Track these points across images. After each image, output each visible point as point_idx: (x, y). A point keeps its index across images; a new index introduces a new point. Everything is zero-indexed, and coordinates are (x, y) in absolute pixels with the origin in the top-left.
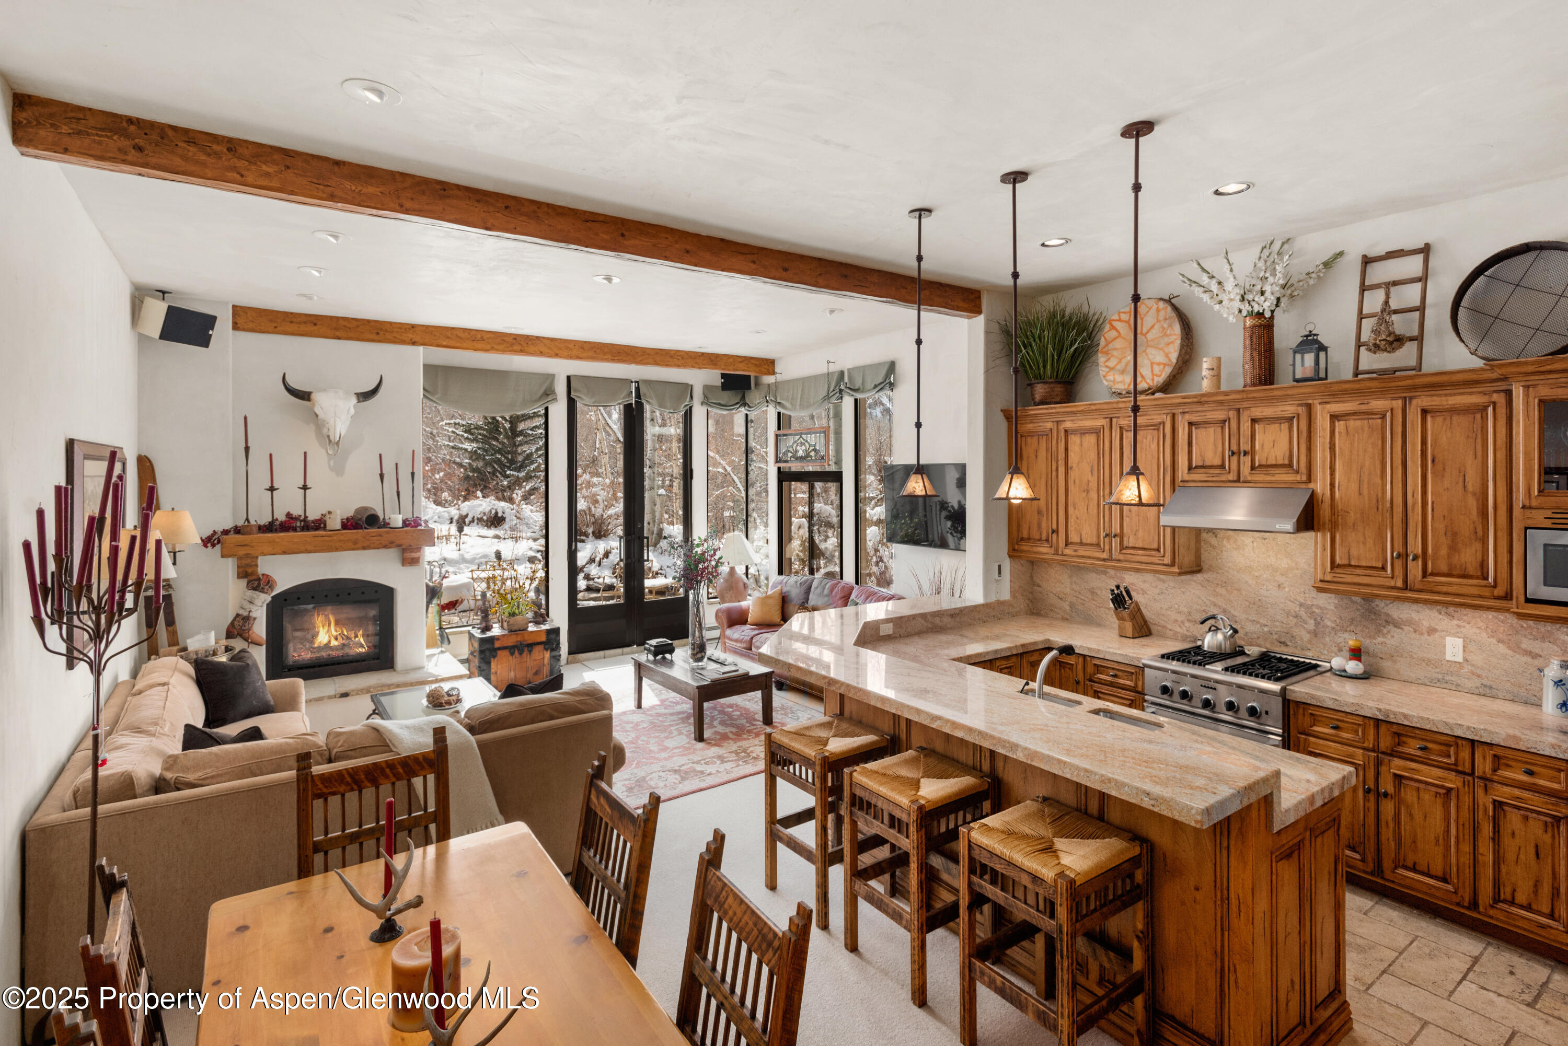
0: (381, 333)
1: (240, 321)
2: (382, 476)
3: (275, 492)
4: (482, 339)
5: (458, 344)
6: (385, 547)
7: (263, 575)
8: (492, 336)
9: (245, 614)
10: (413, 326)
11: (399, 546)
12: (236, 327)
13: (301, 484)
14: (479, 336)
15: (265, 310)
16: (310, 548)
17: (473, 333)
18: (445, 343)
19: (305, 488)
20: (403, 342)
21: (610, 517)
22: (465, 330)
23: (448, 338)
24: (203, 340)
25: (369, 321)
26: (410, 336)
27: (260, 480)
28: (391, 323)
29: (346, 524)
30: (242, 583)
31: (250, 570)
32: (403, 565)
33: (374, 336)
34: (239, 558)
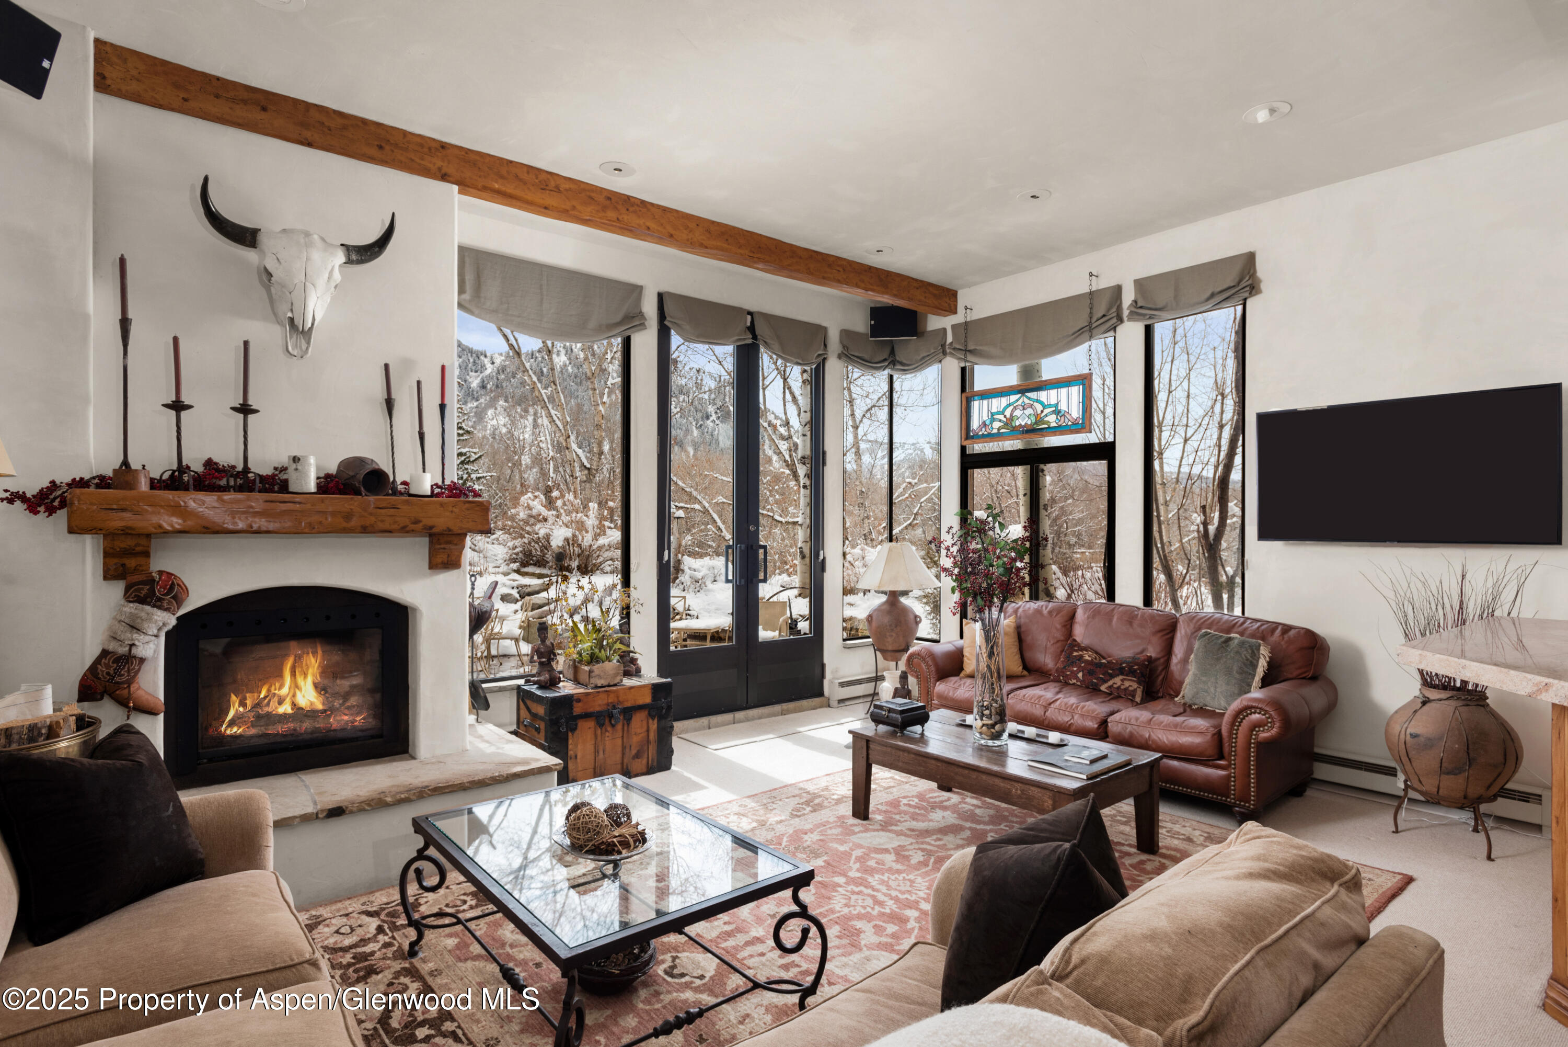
0: (387, 148)
1: (112, 73)
2: (389, 404)
3: (184, 414)
4: (557, 189)
5: (518, 193)
7: (161, 573)
8: (572, 186)
9: (123, 650)
10: (443, 146)
12: (105, 86)
14: (552, 184)
17: (543, 176)
18: (497, 186)
19: (245, 410)
20: (425, 172)
21: (600, 548)
22: (530, 169)
23: (502, 177)
24: (33, 84)
25: (365, 122)
28: (405, 133)
29: (328, 485)
30: (117, 589)
31: (131, 563)
32: (432, 566)
33: (373, 152)
34: (109, 535)
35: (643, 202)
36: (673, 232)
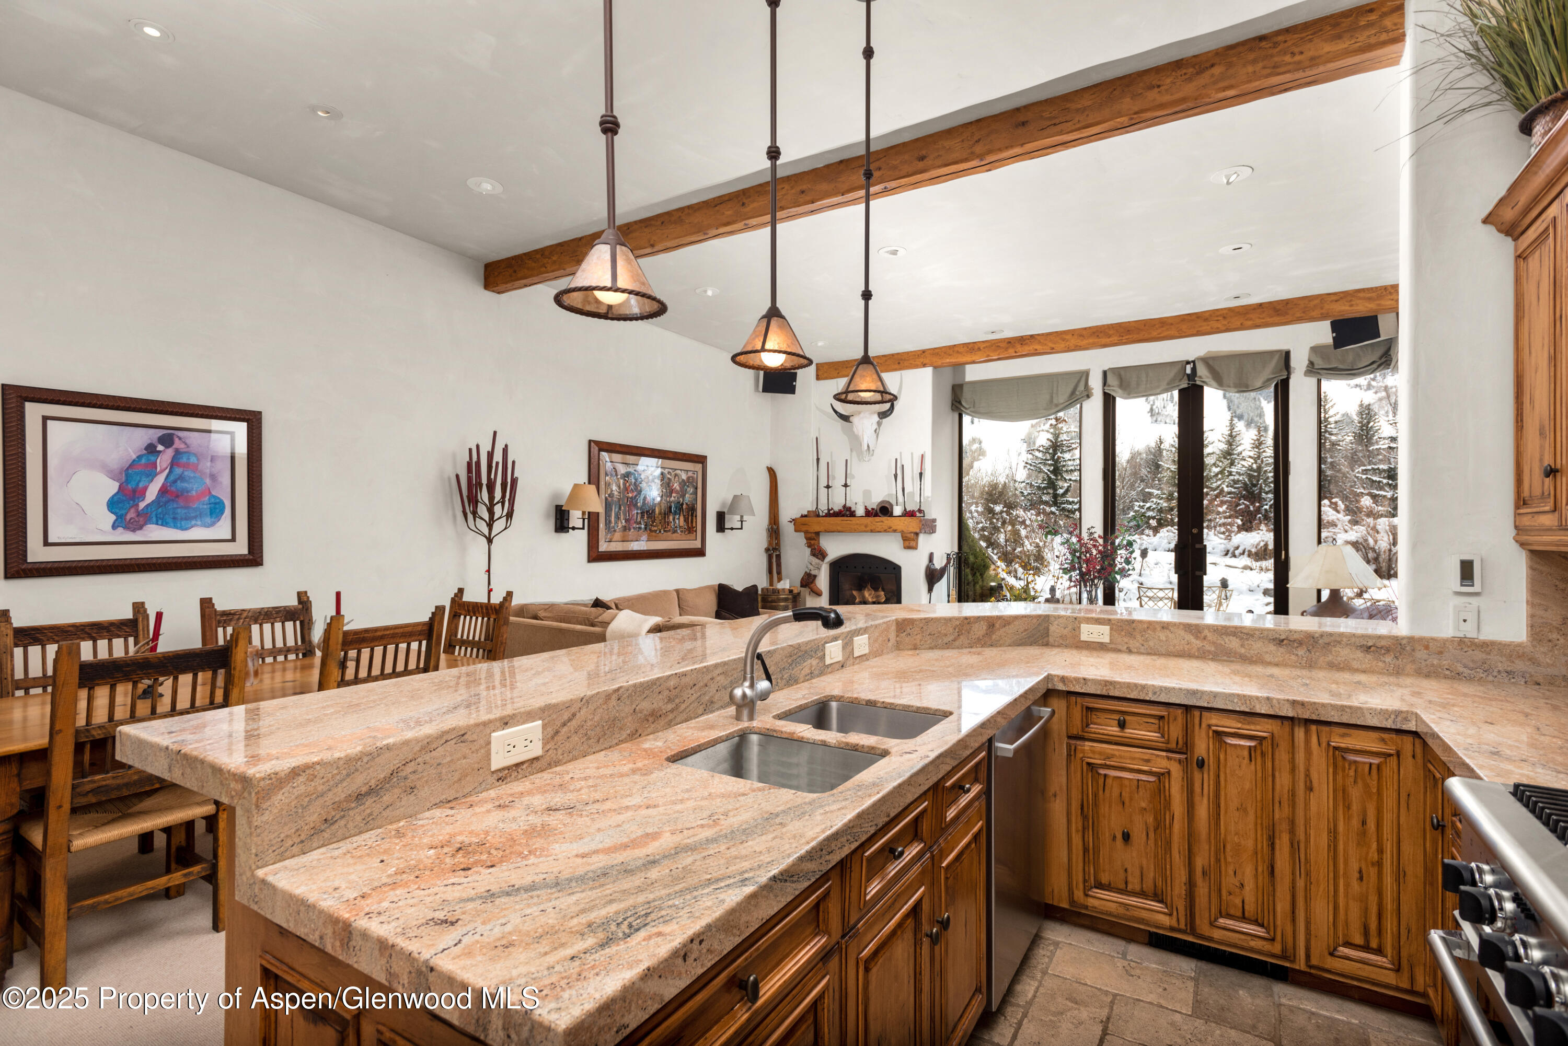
0: (903, 362)
1: (820, 373)
2: (896, 476)
3: (830, 491)
4: (979, 349)
6: (885, 531)
7: (823, 547)
9: (809, 572)
10: (924, 351)
11: (895, 531)
12: (818, 378)
13: (843, 483)
14: (976, 348)
15: (832, 363)
16: (839, 528)
17: (971, 346)
18: (948, 360)
19: (846, 486)
20: (916, 367)
22: (963, 345)
23: (951, 355)
24: (791, 390)
25: (893, 355)
26: (922, 360)
27: (823, 482)
28: (908, 353)
29: (869, 513)
30: (808, 551)
31: (812, 542)
32: (905, 548)
33: (897, 366)
34: (806, 532)
35: (1032, 336)
36: (1053, 346)
